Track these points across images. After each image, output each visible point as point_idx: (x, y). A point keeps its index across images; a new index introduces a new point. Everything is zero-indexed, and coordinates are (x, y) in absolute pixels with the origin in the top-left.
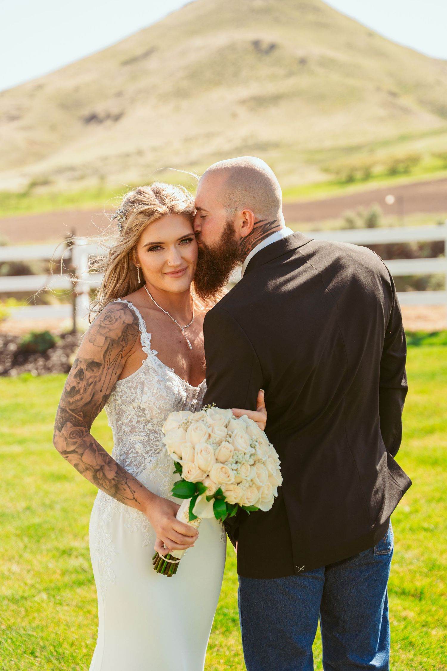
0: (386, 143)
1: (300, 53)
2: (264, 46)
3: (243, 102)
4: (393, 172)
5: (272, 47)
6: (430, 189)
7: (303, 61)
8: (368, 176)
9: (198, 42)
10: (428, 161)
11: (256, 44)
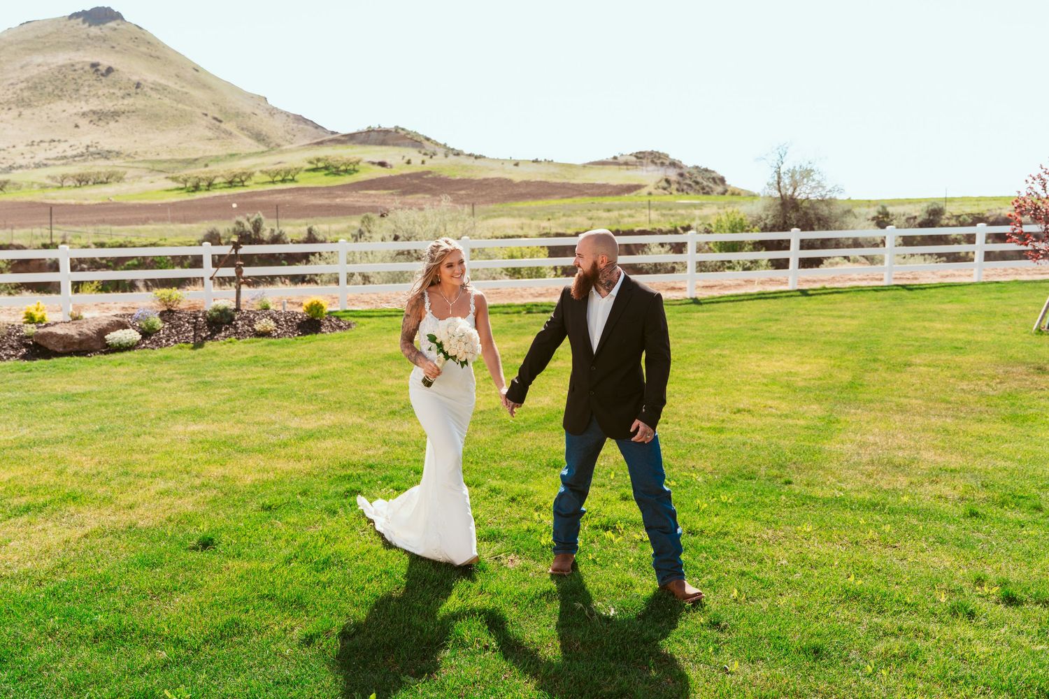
0: (217, 159)
1: (135, 78)
2: (103, 69)
3: (84, 114)
4: (231, 184)
5: (110, 70)
6: (264, 198)
7: (138, 85)
8: (210, 185)
9: (38, 59)
10: (258, 177)
11: (94, 65)
